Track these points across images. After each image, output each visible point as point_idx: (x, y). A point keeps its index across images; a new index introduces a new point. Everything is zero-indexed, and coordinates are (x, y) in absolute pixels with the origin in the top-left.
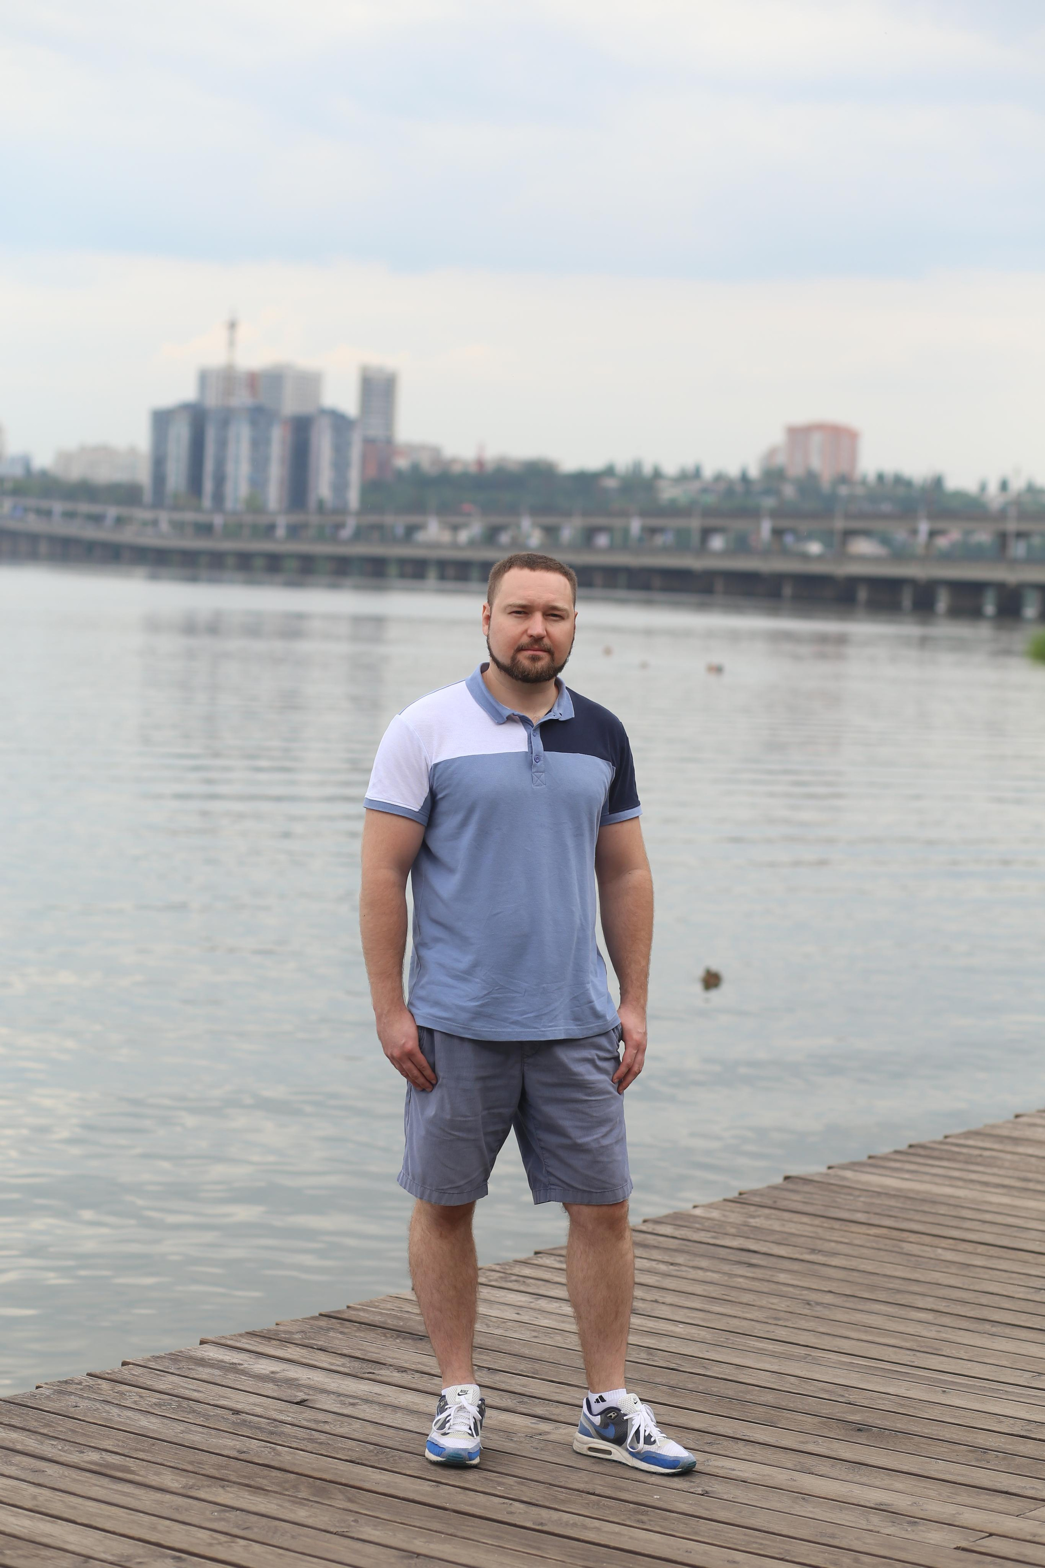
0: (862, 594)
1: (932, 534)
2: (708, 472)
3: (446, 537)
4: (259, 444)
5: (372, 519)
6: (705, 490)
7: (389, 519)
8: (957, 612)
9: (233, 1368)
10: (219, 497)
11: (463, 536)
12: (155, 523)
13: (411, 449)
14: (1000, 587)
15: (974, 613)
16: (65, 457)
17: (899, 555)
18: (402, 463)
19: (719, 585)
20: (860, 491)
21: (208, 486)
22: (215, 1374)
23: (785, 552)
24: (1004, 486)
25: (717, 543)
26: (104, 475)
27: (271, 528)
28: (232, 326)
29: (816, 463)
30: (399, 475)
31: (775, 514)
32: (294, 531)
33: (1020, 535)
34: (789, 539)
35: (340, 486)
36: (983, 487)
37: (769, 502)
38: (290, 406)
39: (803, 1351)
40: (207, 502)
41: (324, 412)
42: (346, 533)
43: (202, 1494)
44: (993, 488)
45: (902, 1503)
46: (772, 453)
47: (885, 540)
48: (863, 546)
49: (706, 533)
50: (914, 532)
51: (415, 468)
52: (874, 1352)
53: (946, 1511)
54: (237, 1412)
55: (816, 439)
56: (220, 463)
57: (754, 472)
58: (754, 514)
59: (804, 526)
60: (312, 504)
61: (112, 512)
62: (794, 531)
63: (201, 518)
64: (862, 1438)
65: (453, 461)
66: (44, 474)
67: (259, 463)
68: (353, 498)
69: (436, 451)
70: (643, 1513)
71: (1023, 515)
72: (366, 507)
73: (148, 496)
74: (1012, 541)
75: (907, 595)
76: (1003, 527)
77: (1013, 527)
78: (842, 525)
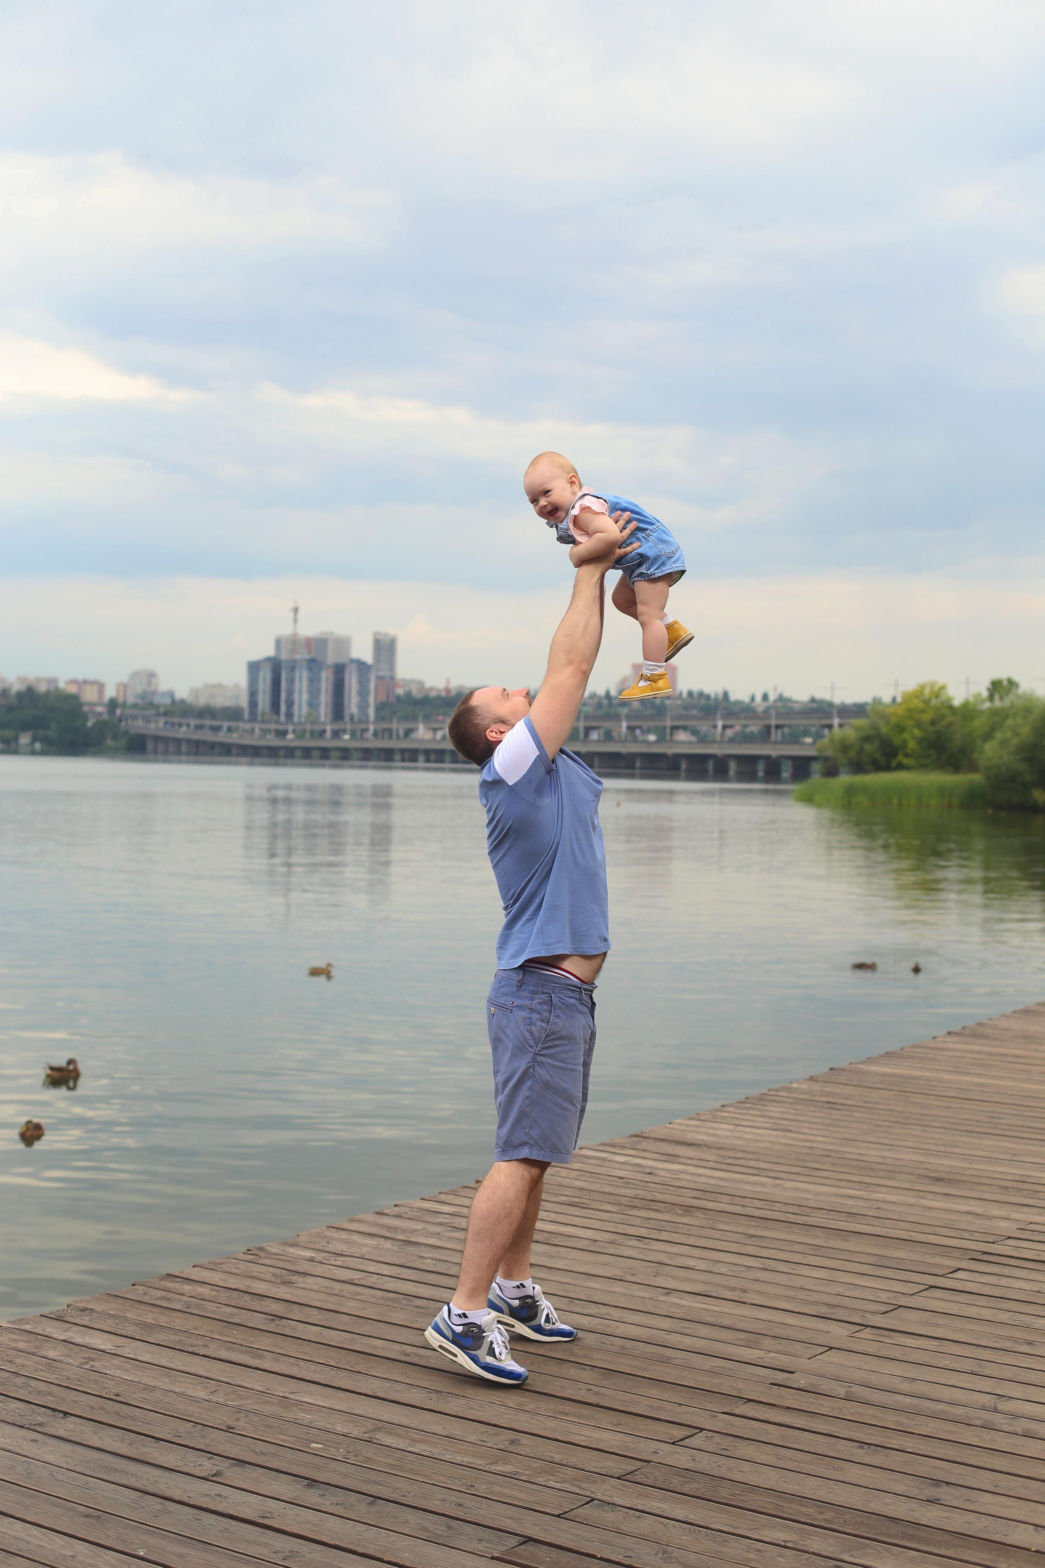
1: (725, 727)
3: (429, 735)
4: (314, 681)
5: (385, 725)
7: (394, 726)
8: (740, 777)
9: (604, 1159)
10: (290, 715)
11: (439, 735)
12: (253, 731)
13: (406, 682)
14: (767, 758)
15: (752, 778)
16: (196, 692)
17: (703, 739)
18: (400, 691)
19: (596, 762)
20: (679, 702)
21: (283, 708)
22: (598, 1162)
23: (635, 740)
24: (765, 697)
25: (594, 736)
26: (220, 702)
27: (323, 732)
28: (296, 610)
30: (399, 698)
31: (628, 717)
32: (336, 734)
33: (778, 727)
34: (638, 732)
35: (363, 706)
36: (753, 699)
37: (624, 711)
38: (331, 658)
39: (889, 1147)
40: (283, 718)
41: (352, 661)
42: (369, 734)
43: (628, 1213)
44: (758, 699)
45: (979, 1210)
46: (622, 681)
47: (694, 732)
48: (682, 736)
49: (588, 730)
50: (715, 727)
51: (409, 694)
52: (924, 1146)
53: (1004, 1213)
54: (621, 1178)
56: (290, 693)
58: (617, 717)
59: (646, 724)
60: (347, 718)
61: (226, 724)
62: (640, 727)
63: (280, 727)
64: (941, 1183)
65: (432, 689)
66: (183, 702)
67: (314, 693)
68: (371, 712)
69: (421, 683)
70: (855, 1217)
71: (779, 715)
72: (379, 718)
73: (246, 716)
74: (773, 730)
75: (711, 765)
76: (767, 722)
77: (773, 722)
78: (669, 723)
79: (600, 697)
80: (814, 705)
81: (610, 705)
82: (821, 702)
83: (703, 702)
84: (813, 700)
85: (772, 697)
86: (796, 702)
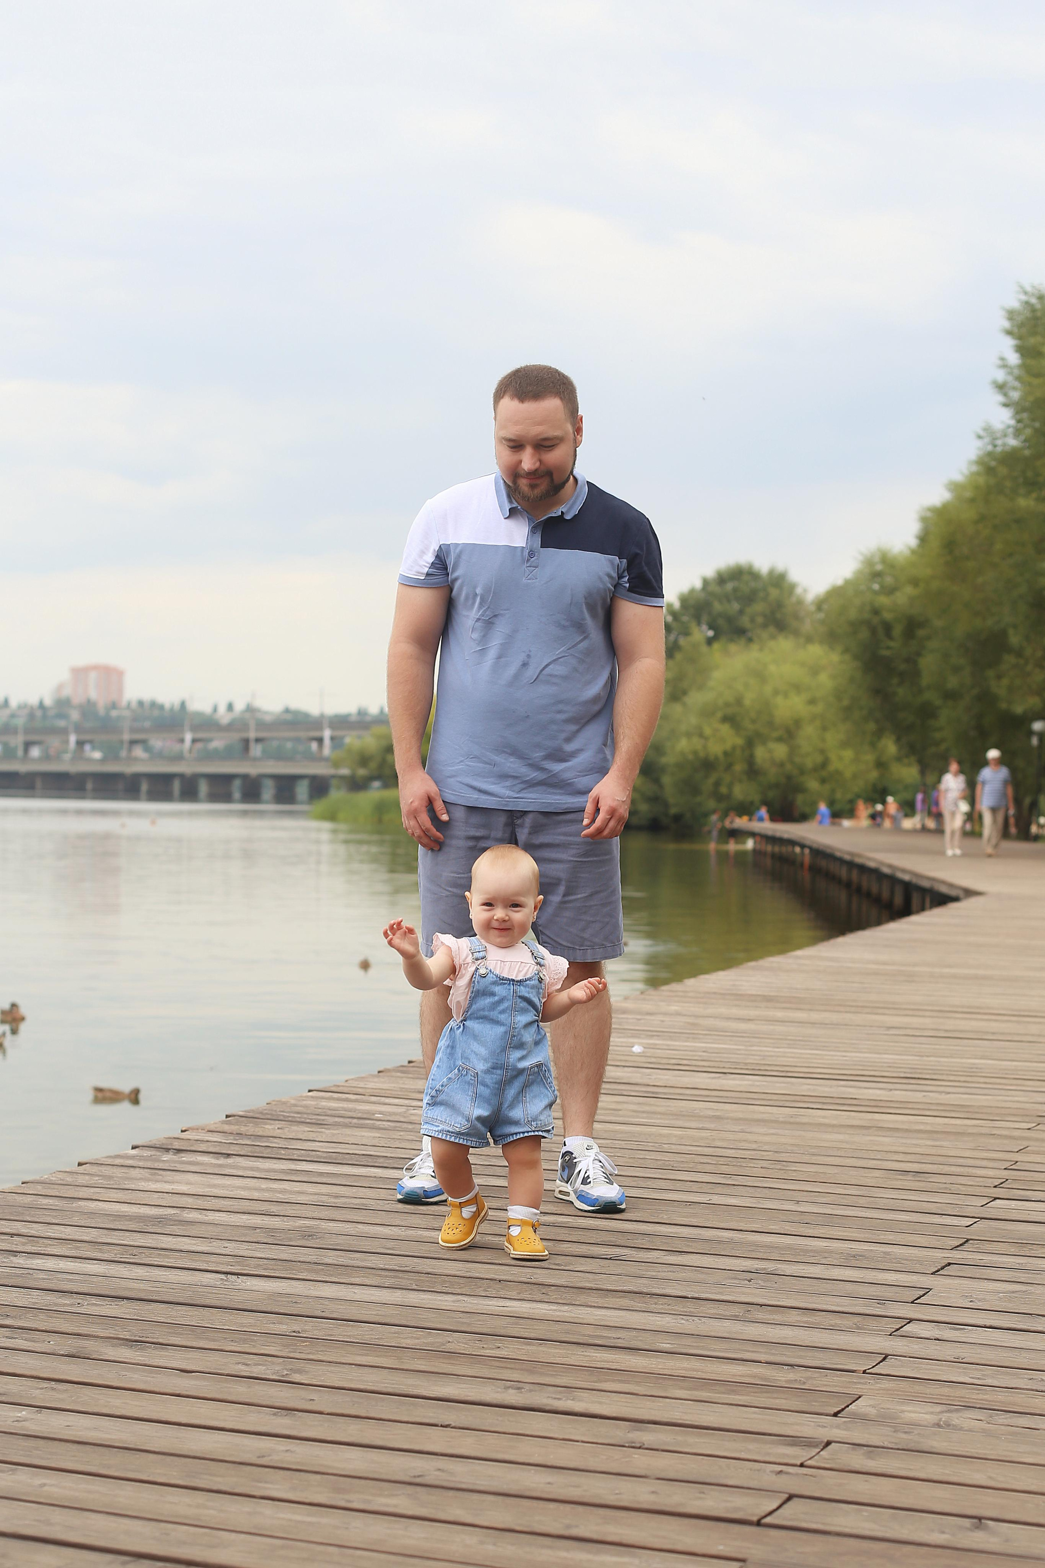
0: (144, 787)
1: (194, 741)
2: (14, 703)
6: (13, 716)
8: (214, 797)
14: (245, 777)
15: (227, 798)
19: (39, 783)
20: (127, 713)
23: (85, 758)
24: (230, 707)
25: (36, 752)
29: (93, 694)
33: (258, 740)
34: (84, 749)
36: (215, 709)
37: (66, 722)
44: (222, 709)
46: (60, 687)
48: (139, 752)
49: (28, 745)
50: (182, 741)
55: (93, 675)
57: (48, 702)
58: (59, 731)
59: (96, 738)
62: (91, 742)
71: (259, 727)
74: (252, 745)
75: (176, 786)
76: (244, 735)
77: (252, 735)
78: (126, 737)
79: (32, 708)
80: (289, 717)
81: (45, 717)
82: (296, 713)
83: (156, 713)
84: (287, 711)
85: (239, 707)
86: (266, 713)
